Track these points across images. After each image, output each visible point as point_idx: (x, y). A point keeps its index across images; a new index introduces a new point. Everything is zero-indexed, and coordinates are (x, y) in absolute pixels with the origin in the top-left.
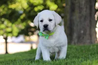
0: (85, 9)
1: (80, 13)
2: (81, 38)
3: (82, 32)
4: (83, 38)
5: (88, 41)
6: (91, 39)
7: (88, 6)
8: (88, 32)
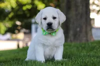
0: (81, 7)
1: (76, 10)
3: (78, 29)
5: (85, 38)
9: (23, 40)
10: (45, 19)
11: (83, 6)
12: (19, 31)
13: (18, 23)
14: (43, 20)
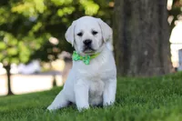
1: (141, 19)
3: (146, 53)
4: (148, 63)
5: (158, 69)
10: (80, 34)
14: (77, 37)
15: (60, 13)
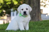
2: (34, 18)
3: (34, 15)
6: (38, 18)
7: (37, 2)
8: (37, 15)
9: (6, 20)
11: (37, 3)
12: (5, 15)
13: (4, 11)
15: (7, 4)
